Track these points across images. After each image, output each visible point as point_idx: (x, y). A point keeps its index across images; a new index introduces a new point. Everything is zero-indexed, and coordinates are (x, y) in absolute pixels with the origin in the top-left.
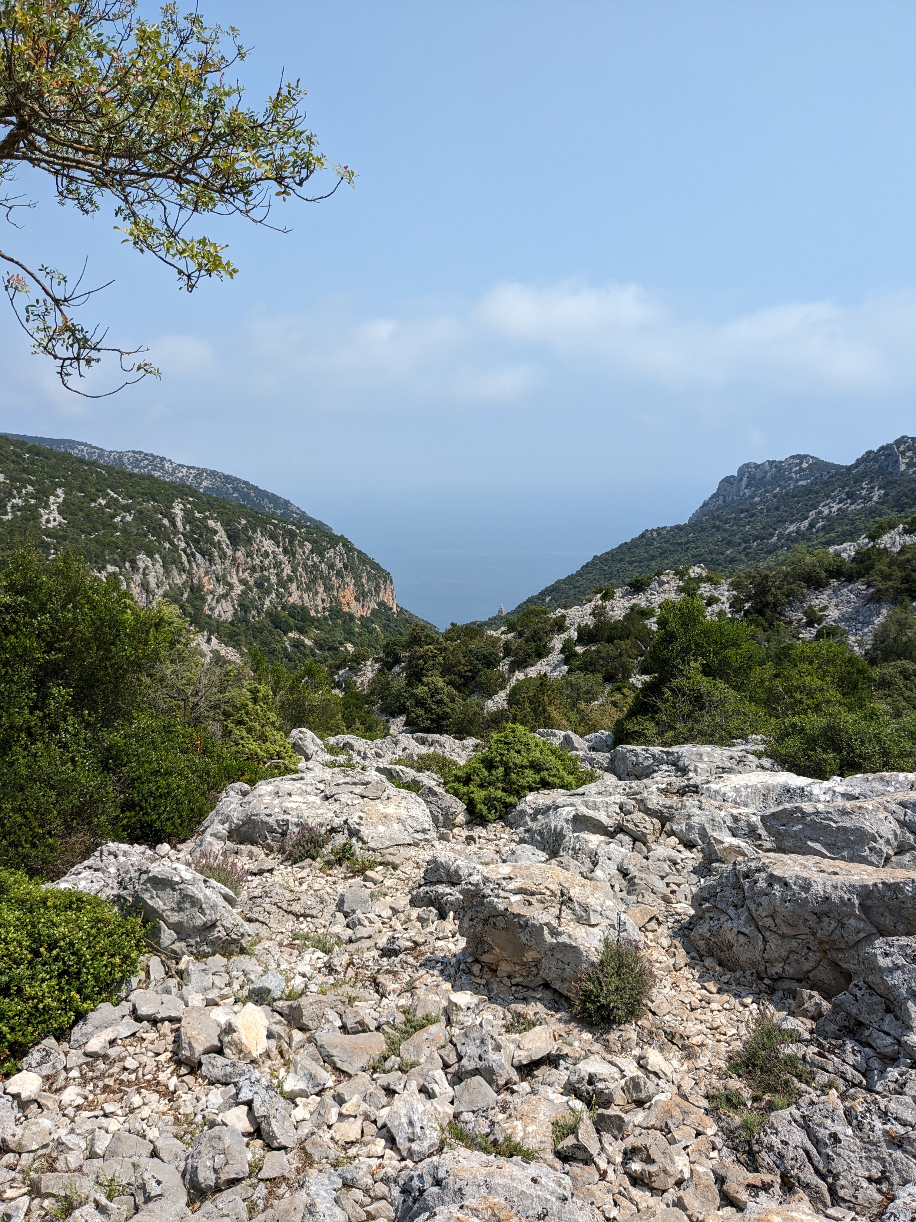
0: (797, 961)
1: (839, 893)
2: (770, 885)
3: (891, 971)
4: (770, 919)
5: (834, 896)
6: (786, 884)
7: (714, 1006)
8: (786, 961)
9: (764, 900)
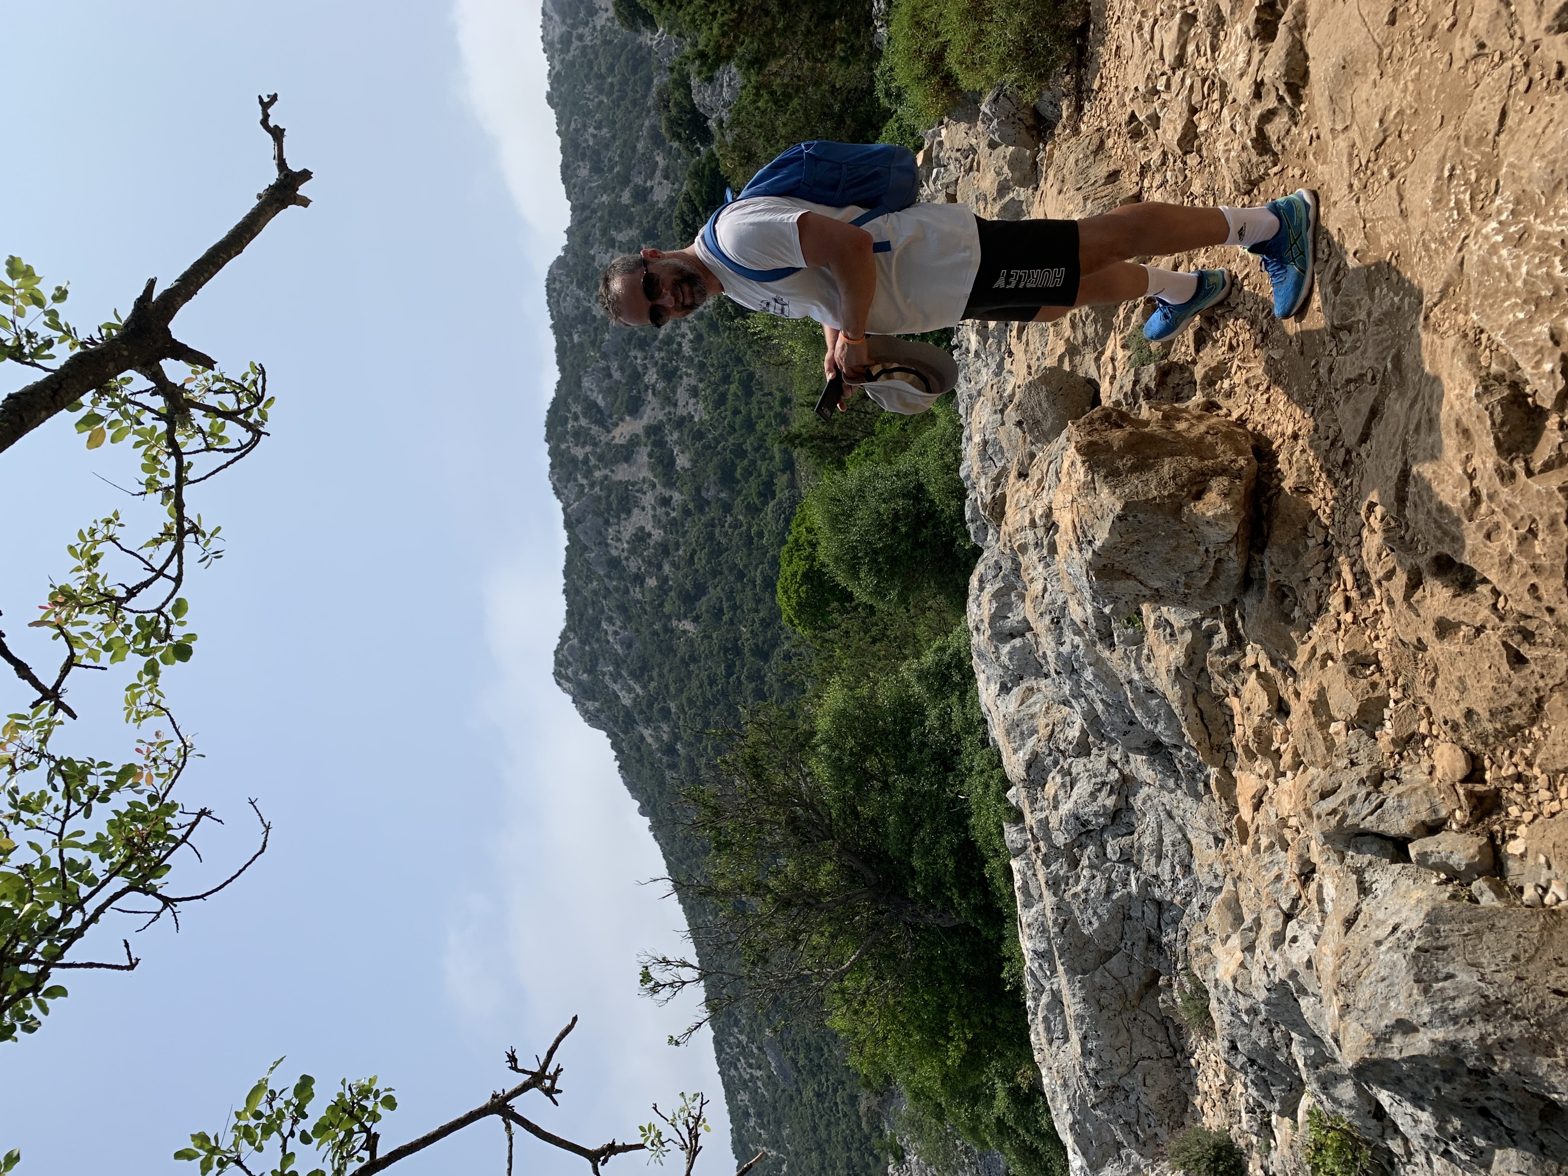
0: (1150, 1029)
1: (1077, 991)
2: (1091, 1053)
3: (1100, 917)
4: (1121, 1051)
5: (1080, 994)
6: (1085, 1038)
7: (1206, 1088)
8: (1153, 1039)
9: (1106, 1057)
